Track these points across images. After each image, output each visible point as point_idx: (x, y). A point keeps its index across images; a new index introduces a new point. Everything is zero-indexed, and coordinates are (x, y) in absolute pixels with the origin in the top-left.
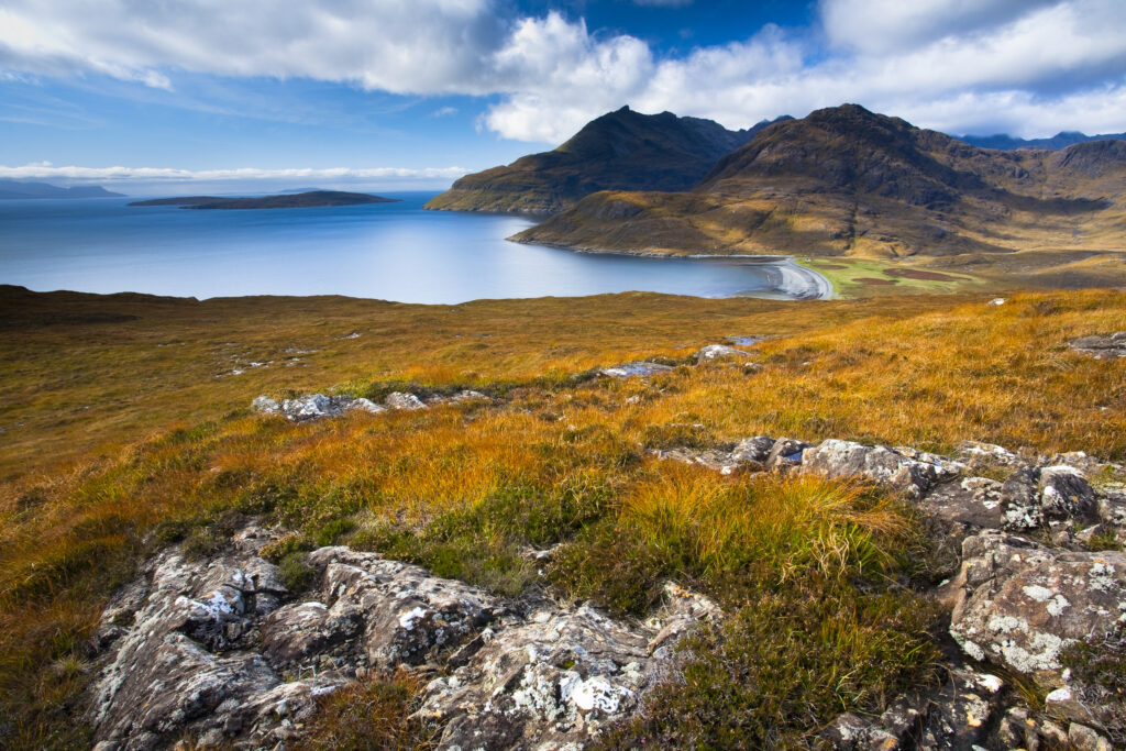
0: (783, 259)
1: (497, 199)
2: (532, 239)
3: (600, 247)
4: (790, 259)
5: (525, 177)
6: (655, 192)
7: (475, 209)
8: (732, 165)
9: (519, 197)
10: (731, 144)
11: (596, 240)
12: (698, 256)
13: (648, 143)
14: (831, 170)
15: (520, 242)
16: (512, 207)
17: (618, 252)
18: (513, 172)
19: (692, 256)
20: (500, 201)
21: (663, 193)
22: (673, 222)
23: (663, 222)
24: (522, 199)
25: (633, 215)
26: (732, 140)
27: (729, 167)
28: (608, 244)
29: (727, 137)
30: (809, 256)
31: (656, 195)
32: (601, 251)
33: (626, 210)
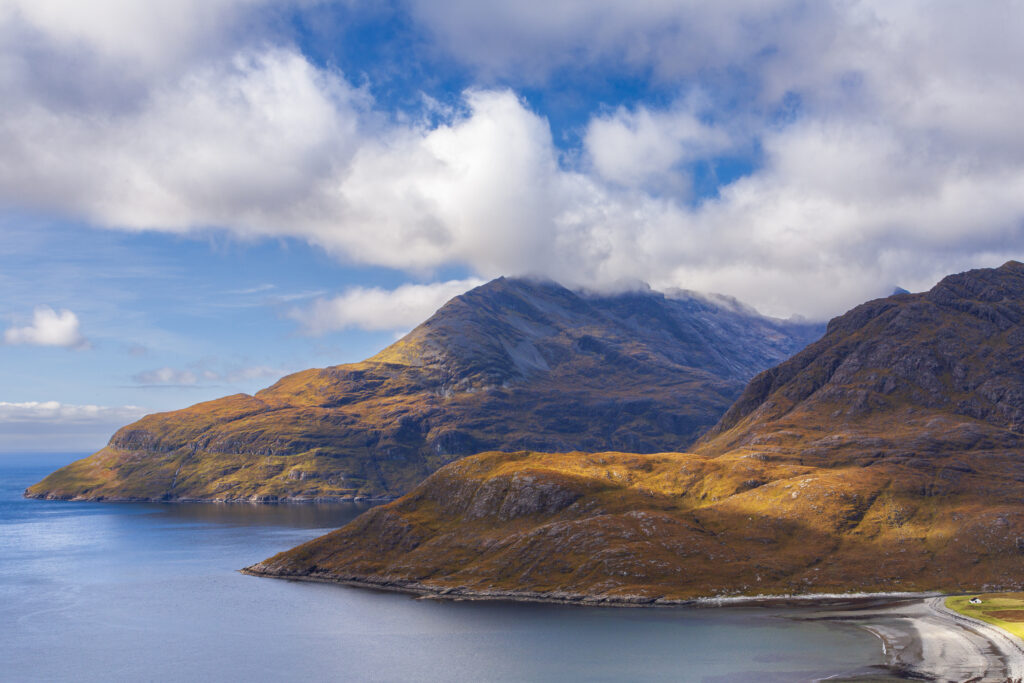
0: (920, 600)
1: (226, 473)
2: (313, 569)
3: (483, 584)
4: (933, 602)
5: (296, 421)
6: (608, 455)
7: (167, 497)
8: (784, 389)
9: (281, 468)
10: (773, 345)
11: (472, 568)
12: (720, 600)
13: (587, 343)
14: (1000, 399)
15: (281, 575)
16: (265, 491)
17: (527, 595)
18: (267, 410)
19: (704, 600)
20: (233, 478)
21: (630, 456)
22: (655, 521)
23: (634, 523)
24: (290, 471)
25: (560, 508)
26: (777, 338)
27: (775, 395)
28: (503, 576)
29: (764, 330)
30: (977, 590)
31: (613, 461)
32: (486, 593)
33: (543, 497)
